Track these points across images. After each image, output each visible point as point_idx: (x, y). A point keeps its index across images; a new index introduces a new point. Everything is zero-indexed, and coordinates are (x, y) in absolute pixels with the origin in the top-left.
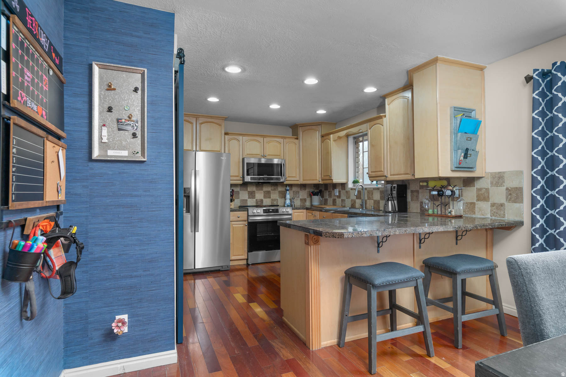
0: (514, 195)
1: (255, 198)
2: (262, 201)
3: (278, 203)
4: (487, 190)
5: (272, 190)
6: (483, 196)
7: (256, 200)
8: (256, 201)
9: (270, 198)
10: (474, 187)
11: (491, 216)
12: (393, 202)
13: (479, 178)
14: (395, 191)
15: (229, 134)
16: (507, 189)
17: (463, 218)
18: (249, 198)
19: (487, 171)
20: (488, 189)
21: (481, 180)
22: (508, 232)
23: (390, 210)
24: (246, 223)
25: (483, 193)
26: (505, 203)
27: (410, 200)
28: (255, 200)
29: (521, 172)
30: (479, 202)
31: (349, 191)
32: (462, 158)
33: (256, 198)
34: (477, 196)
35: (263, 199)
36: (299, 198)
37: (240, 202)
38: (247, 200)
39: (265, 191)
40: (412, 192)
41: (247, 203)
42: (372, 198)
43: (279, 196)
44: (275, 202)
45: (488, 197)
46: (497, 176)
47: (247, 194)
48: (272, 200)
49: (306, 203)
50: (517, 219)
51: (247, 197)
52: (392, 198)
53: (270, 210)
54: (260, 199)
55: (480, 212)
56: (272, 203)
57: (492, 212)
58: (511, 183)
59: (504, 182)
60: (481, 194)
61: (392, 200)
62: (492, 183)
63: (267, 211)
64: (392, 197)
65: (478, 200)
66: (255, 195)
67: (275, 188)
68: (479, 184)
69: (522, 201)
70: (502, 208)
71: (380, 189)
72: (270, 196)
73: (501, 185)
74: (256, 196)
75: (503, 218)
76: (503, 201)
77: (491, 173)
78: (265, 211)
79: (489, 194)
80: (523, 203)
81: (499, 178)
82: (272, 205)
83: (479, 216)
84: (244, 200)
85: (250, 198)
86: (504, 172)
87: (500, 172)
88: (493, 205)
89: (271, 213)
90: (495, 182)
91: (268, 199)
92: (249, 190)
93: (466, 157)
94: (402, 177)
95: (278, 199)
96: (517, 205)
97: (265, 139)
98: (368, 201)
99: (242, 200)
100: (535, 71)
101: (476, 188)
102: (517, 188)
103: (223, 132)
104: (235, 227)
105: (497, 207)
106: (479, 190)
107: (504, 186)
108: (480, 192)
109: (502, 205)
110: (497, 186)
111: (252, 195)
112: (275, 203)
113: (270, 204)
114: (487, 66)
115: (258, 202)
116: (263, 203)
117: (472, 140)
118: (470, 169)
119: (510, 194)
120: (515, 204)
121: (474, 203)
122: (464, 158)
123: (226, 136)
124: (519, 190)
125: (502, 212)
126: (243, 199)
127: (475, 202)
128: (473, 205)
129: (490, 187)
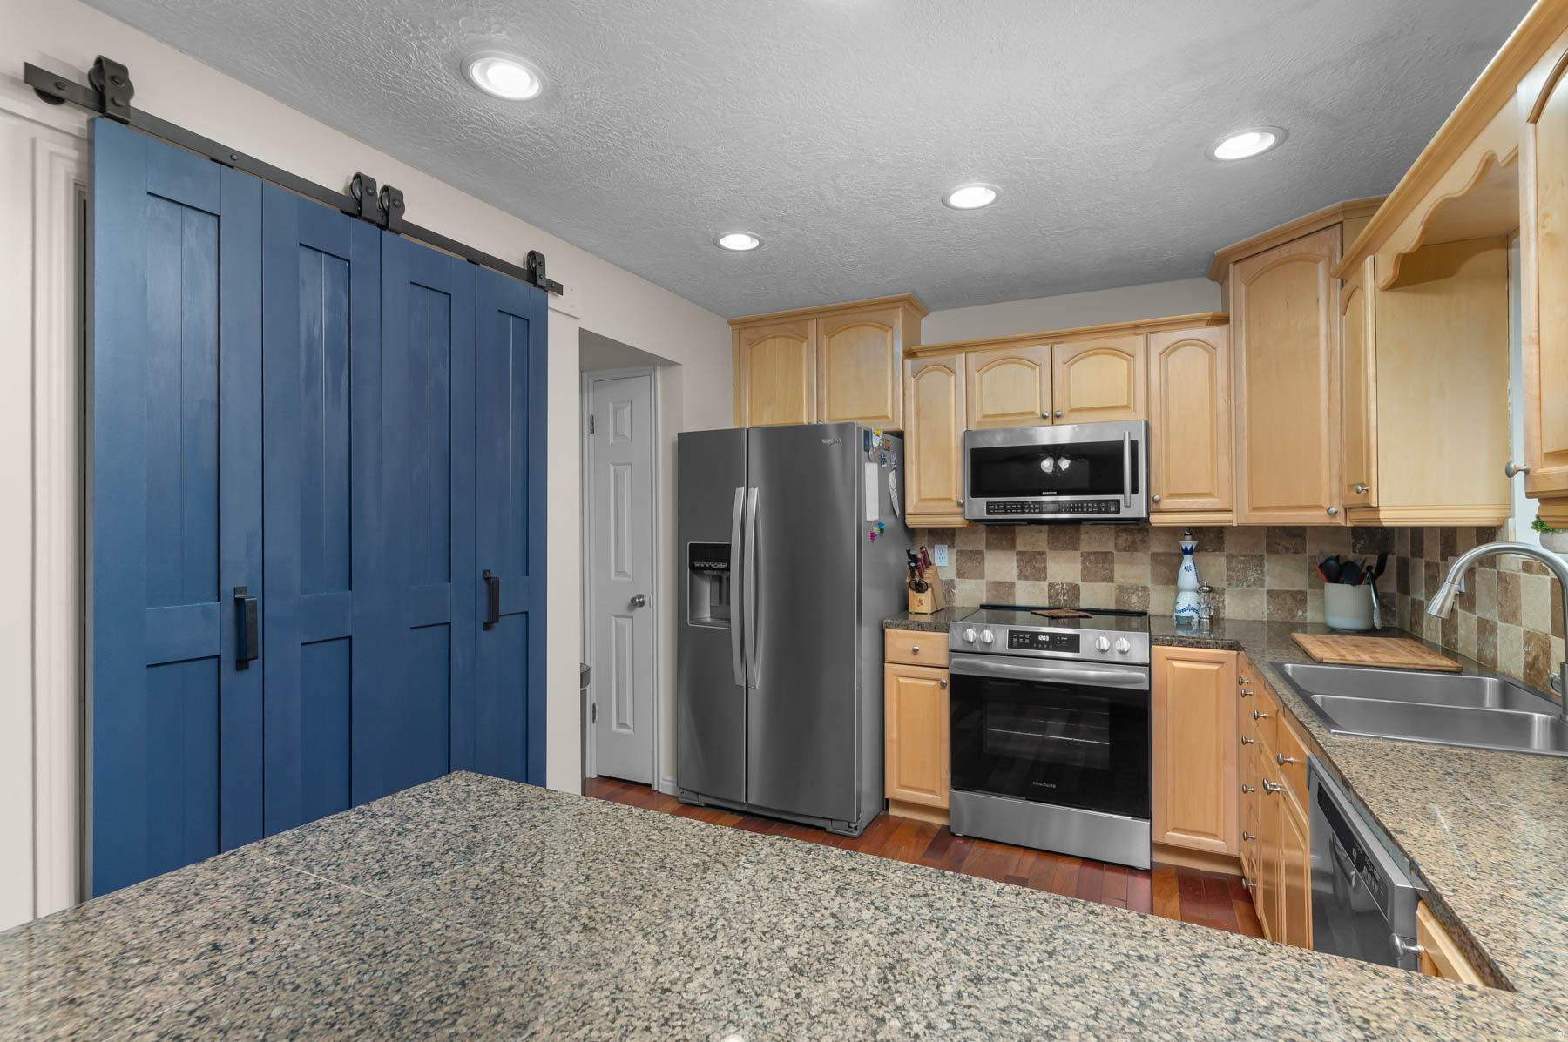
1: (1045, 579)
2: (1074, 590)
3: (1147, 603)
5: (1117, 549)
7: (1051, 586)
8: (1050, 590)
9: (1111, 579)
15: (919, 355)
18: (1022, 576)
24: (944, 676)
28: (1044, 585)
31: (1515, 577)
33: (1050, 579)
35: (1080, 583)
36: (1262, 585)
37: (988, 591)
38: (1012, 585)
39: (1090, 553)
41: (1013, 595)
43: (1152, 573)
44: (1134, 599)
47: (1015, 564)
48: (1120, 588)
49: (1305, 611)
51: (1015, 572)
53: (1041, 638)
54: (1068, 584)
56: (1118, 601)
63: (1024, 638)
66: (1046, 568)
67: (1133, 542)
72: (1112, 571)
74: (1048, 571)
78: (1018, 638)
82: (1122, 608)
84: (1001, 583)
85: (1026, 578)
89: (1043, 649)
91: (1103, 584)
92: (1019, 548)
95: (1150, 585)
97: (1056, 347)
99: (993, 583)
103: (899, 350)
104: (907, 684)
111: (1032, 566)
112: (1135, 603)
113: (1112, 607)
115: (1058, 594)
116: (1078, 598)
123: (909, 362)
126: (999, 578)
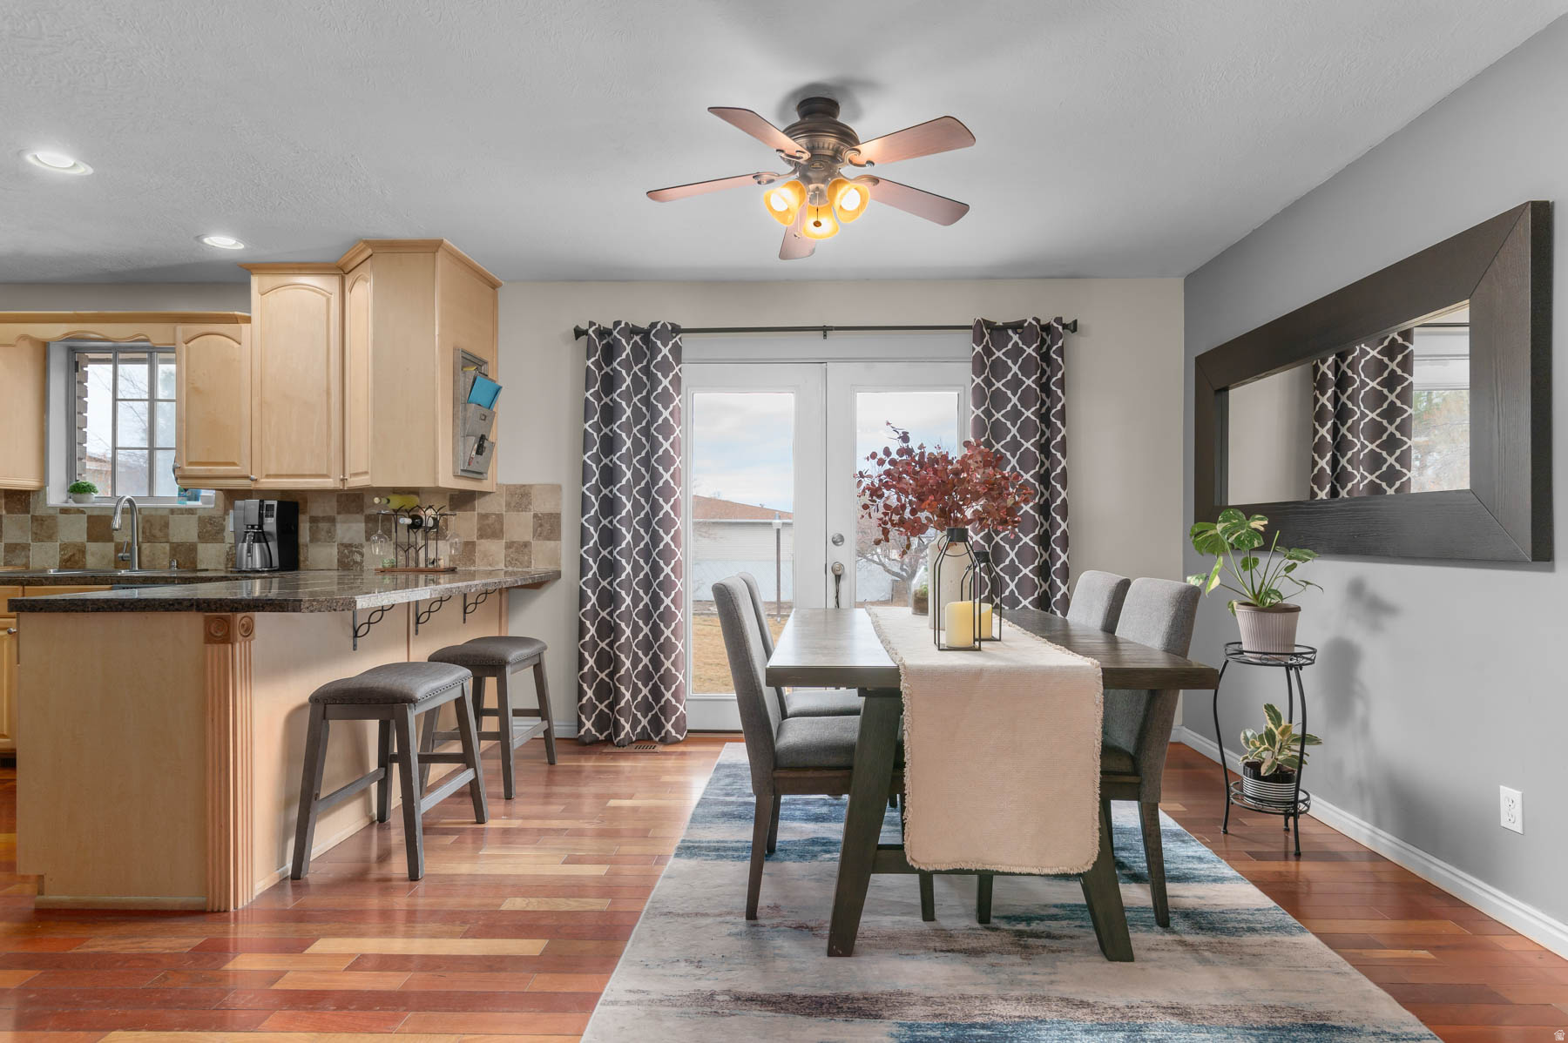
0: (547, 526)
4: (500, 517)
6: (490, 528)
10: (474, 510)
11: (506, 566)
12: (264, 544)
13: (483, 494)
14: (272, 516)
16: (535, 516)
17: (456, 573)
19: (499, 481)
20: (502, 515)
21: (487, 498)
22: (534, 591)
23: (258, 565)
25: (492, 524)
26: (531, 540)
27: (308, 539)
29: (559, 487)
30: (483, 541)
31: (51, 517)
32: (474, 453)
34: (479, 529)
40: (314, 520)
42: (167, 535)
45: (502, 530)
46: (518, 491)
50: (551, 568)
52: (262, 537)
55: (485, 560)
57: (508, 559)
58: (541, 505)
59: (530, 503)
60: (488, 525)
61: (262, 539)
62: (508, 505)
64: (263, 532)
65: (481, 537)
68: (481, 506)
69: (558, 538)
70: (526, 550)
71: (200, 513)
73: (526, 509)
75: (528, 567)
76: (528, 537)
77: (507, 486)
79: (502, 525)
80: (560, 540)
81: (520, 496)
83: (482, 568)
86: (531, 486)
87: (524, 486)
88: (509, 546)
90: (513, 504)
93: (480, 450)
94: (306, 482)
96: (551, 544)
98: (145, 546)
100: (591, 324)
101: (478, 514)
102: (551, 514)
105: (517, 548)
106: (484, 517)
107: (530, 510)
108: (486, 522)
109: (526, 545)
110: (519, 511)
114: (503, 283)
117: (487, 421)
118: (478, 475)
119: (541, 525)
120: (548, 542)
121: (473, 543)
122: (477, 453)
124: (555, 518)
125: (526, 558)
127: (475, 540)
128: (470, 546)
129: (504, 513)
